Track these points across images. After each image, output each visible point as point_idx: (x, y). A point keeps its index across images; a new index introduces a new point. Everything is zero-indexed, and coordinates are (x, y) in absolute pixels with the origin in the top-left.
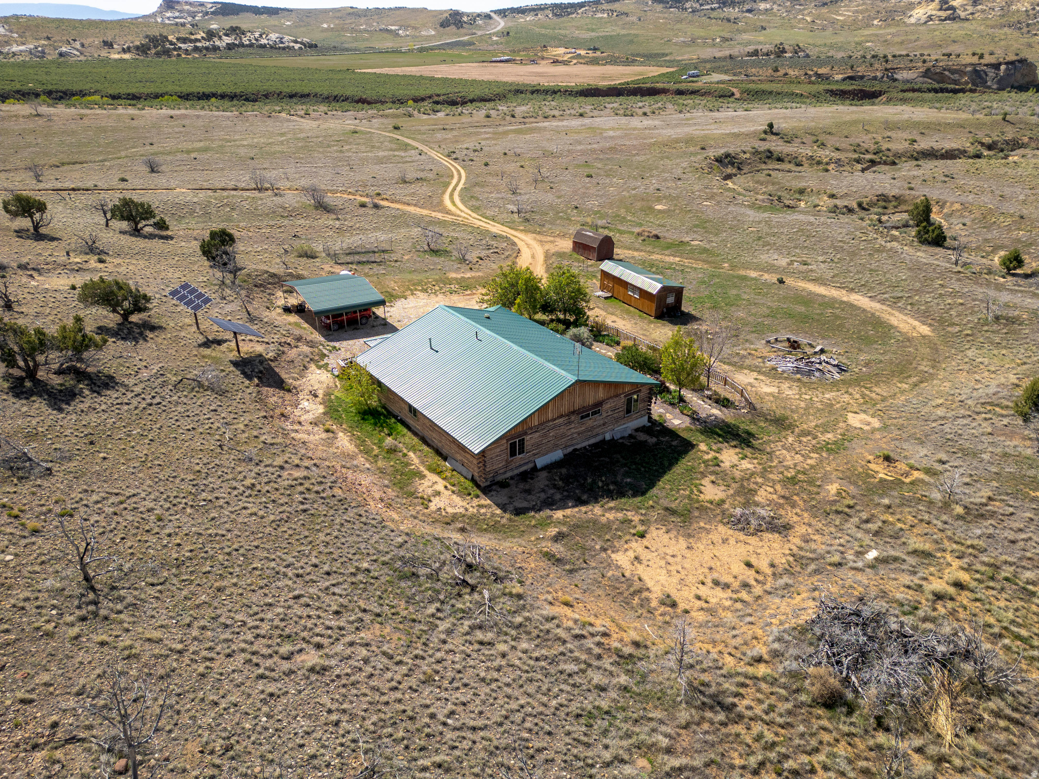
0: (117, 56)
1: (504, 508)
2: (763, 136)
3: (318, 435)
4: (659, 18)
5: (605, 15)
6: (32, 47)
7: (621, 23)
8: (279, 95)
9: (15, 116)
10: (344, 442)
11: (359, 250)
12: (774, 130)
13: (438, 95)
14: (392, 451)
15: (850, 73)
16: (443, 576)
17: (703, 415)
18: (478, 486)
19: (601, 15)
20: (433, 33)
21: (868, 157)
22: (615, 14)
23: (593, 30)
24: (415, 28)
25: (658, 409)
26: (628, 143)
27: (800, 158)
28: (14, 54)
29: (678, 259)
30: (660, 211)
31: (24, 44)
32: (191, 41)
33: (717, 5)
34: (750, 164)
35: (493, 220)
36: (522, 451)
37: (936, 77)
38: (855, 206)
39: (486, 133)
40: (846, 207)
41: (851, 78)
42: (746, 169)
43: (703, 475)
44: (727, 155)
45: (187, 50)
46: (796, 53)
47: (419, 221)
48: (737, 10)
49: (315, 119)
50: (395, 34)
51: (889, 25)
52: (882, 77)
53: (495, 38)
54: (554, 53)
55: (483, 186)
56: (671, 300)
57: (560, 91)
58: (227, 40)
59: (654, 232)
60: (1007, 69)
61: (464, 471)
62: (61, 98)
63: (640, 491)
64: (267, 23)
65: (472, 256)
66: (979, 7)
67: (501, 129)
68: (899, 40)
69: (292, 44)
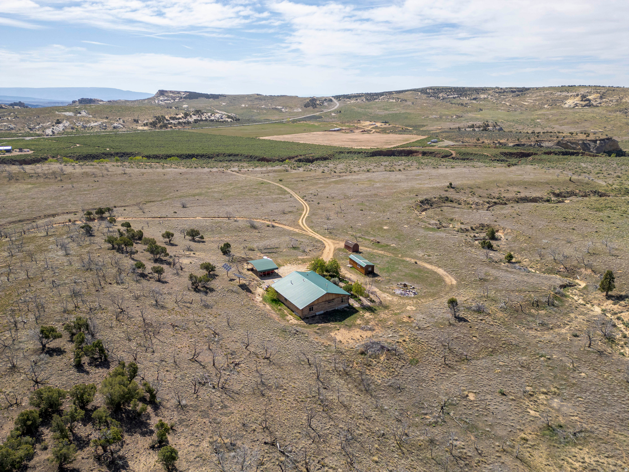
0: (140, 128)
1: (307, 323)
2: (447, 189)
3: (262, 305)
4: (424, 103)
5: (394, 101)
6: (100, 123)
7: (402, 105)
8: (224, 155)
9: (116, 174)
10: (268, 307)
11: (268, 247)
12: (452, 186)
13: (301, 156)
14: (280, 310)
15: (517, 143)
16: (292, 332)
17: (365, 304)
18: (301, 318)
19: (392, 101)
20: (300, 110)
21: (494, 200)
22: (400, 100)
23: (387, 110)
24: (291, 108)
25: (352, 301)
26: (383, 191)
27: (460, 201)
28: (92, 127)
29: (383, 252)
30: (385, 230)
31: (97, 122)
32: (177, 119)
33: (457, 96)
34: (437, 203)
35: (318, 233)
36: (312, 310)
37: (563, 146)
38: (470, 228)
39: (321, 183)
40: (465, 229)
41: (518, 145)
42: (434, 206)
43: (358, 318)
44: (426, 200)
45: (175, 124)
46: (495, 127)
47: (289, 233)
48: (468, 98)
49: (244, 174)
50: (279, 110)
51: (553, 108)
52: (535, 145)
53: (333, 114)
54: (364, 125)
55: (316, 215)
56: (370, 269)
57: (362, 152)
58: (194, 117)
59: (378, 240)
60: (600, 143)
61: (298, 314)
62: (122, 156)
63: (340, 321)
64: (213, 104)
65: (307, 250)
66: (604, 100)
67: (328, 180)
68: (556, 119)
69: (227, 119)
